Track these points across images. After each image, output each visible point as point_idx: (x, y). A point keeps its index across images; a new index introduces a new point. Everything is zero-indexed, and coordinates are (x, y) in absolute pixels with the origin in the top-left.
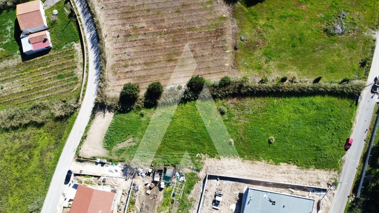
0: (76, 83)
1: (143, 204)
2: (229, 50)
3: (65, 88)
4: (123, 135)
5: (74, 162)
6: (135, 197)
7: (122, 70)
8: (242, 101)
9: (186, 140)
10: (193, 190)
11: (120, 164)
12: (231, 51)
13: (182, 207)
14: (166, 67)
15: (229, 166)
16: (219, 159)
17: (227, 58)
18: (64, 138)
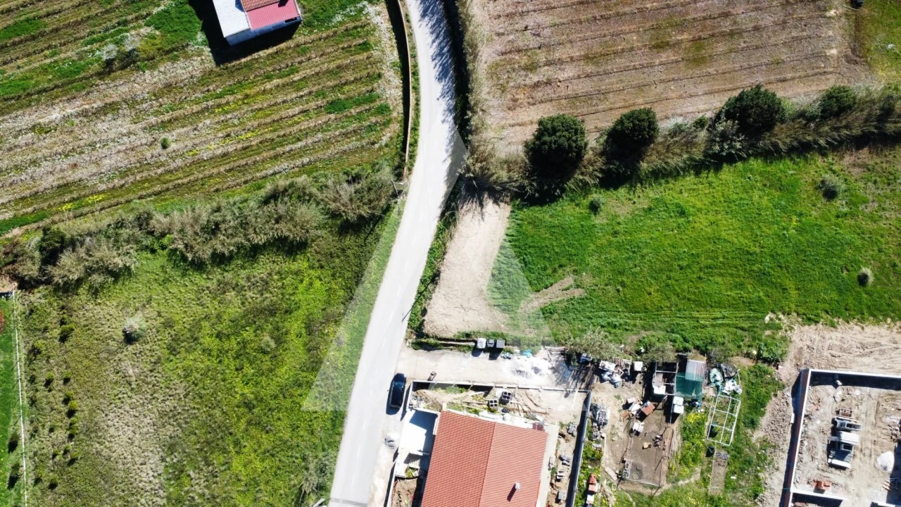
0: (386, 124)
1: (624, 462)
2: (837, 9)
3: (354, 138)
4: (545, 269)
5: (406, 348)
6: (598, 442)
7: (520, 81)
8: (886, 156)
9: (732, 275)
10: (765, 417)
11: (543, 352)
12: (841, 11)
13: (738, 465)
14: (651, 66)
15: (863, 346)
16: (833, 325)
17: (831, 33)
18: (370, 283)
